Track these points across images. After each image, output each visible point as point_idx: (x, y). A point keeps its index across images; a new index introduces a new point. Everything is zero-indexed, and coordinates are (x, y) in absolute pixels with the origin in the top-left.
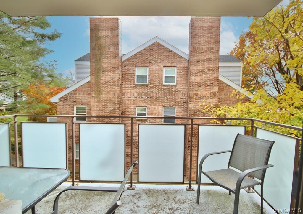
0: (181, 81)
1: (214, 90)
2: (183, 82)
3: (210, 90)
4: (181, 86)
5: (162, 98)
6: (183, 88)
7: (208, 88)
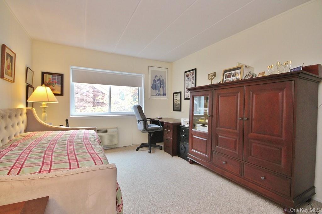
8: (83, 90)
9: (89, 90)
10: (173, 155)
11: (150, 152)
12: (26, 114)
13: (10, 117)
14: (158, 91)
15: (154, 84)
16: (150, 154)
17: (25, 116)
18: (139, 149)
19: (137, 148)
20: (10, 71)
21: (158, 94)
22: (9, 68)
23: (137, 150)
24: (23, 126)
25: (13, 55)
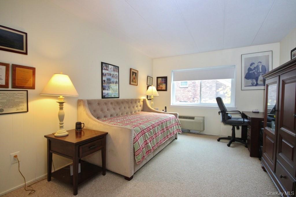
0: (191, 84)
1: (212, 90)
2: (192, 85)
3: (209, 90)
4: (191, 87)
5: (179, 96)
6: (193, 89)
7: (208, 88)
8: (207, 85)
9: (212, 84)
10: (252, 155)
11: (229, 145)
12: (142, 102)
13: (131, 103)
14: (255, 80)
15: (248, 73)
16: (229, 147)
17: (142, 103)
18: (221, 140)
19: (218, 139)
20: (135, 80)
21: (255, 84)
22: (134, 79)
23: (219, 140)
24: (140, 108)
25: (137, 72)
